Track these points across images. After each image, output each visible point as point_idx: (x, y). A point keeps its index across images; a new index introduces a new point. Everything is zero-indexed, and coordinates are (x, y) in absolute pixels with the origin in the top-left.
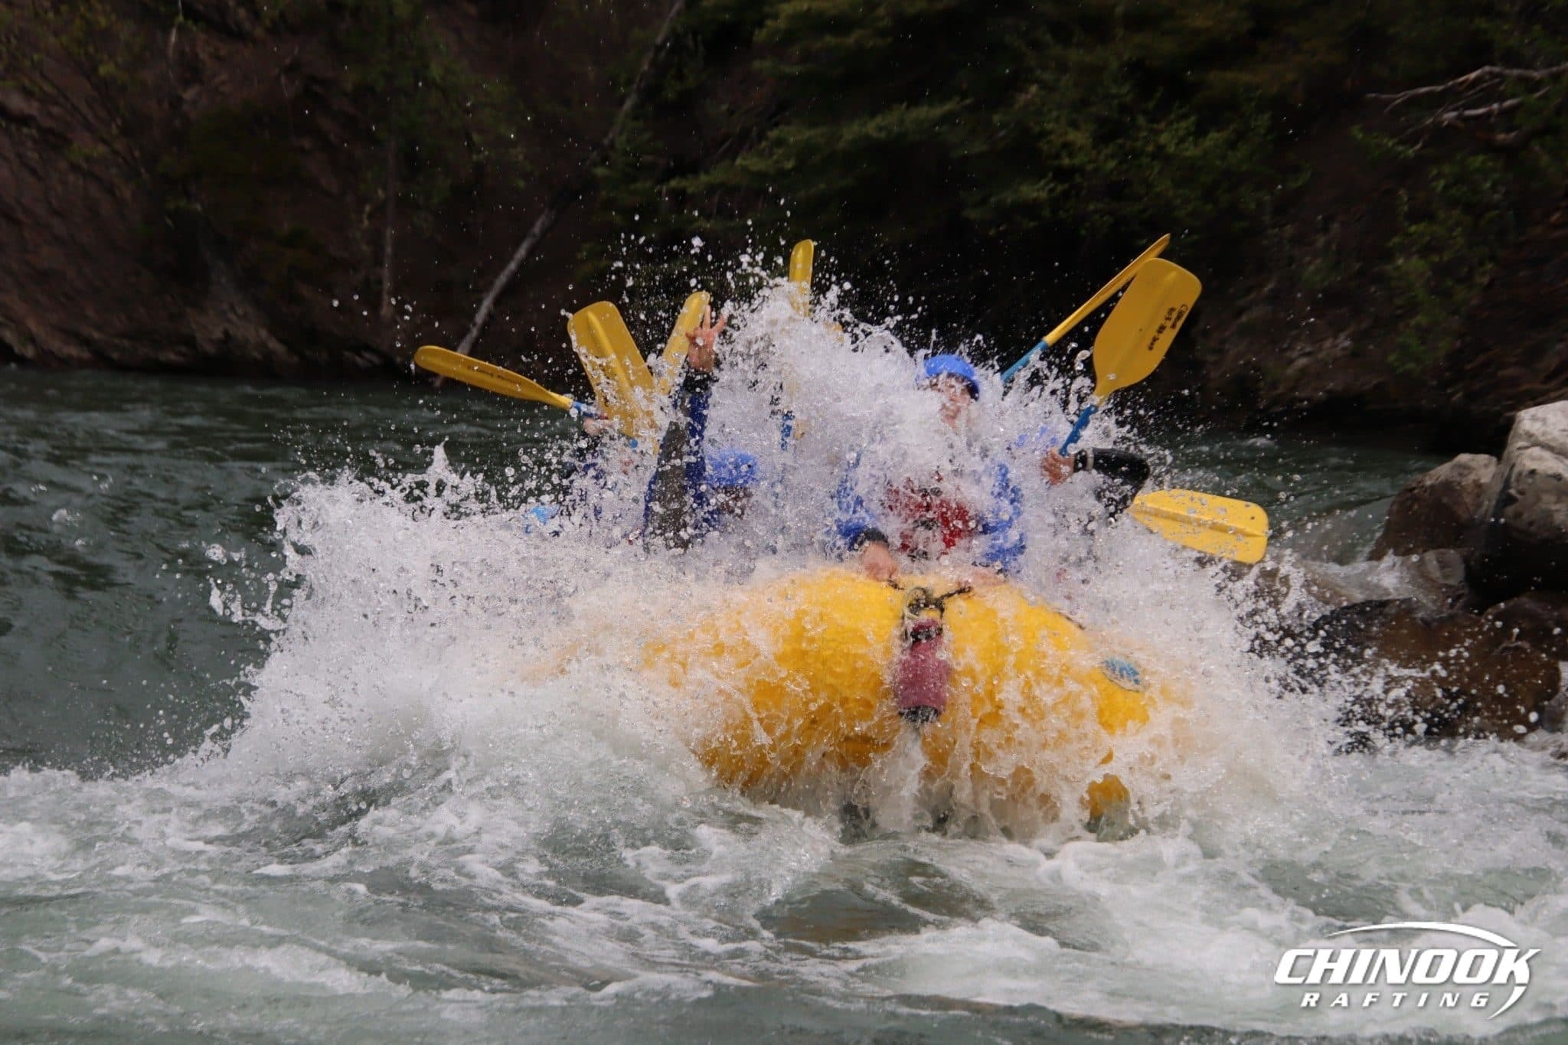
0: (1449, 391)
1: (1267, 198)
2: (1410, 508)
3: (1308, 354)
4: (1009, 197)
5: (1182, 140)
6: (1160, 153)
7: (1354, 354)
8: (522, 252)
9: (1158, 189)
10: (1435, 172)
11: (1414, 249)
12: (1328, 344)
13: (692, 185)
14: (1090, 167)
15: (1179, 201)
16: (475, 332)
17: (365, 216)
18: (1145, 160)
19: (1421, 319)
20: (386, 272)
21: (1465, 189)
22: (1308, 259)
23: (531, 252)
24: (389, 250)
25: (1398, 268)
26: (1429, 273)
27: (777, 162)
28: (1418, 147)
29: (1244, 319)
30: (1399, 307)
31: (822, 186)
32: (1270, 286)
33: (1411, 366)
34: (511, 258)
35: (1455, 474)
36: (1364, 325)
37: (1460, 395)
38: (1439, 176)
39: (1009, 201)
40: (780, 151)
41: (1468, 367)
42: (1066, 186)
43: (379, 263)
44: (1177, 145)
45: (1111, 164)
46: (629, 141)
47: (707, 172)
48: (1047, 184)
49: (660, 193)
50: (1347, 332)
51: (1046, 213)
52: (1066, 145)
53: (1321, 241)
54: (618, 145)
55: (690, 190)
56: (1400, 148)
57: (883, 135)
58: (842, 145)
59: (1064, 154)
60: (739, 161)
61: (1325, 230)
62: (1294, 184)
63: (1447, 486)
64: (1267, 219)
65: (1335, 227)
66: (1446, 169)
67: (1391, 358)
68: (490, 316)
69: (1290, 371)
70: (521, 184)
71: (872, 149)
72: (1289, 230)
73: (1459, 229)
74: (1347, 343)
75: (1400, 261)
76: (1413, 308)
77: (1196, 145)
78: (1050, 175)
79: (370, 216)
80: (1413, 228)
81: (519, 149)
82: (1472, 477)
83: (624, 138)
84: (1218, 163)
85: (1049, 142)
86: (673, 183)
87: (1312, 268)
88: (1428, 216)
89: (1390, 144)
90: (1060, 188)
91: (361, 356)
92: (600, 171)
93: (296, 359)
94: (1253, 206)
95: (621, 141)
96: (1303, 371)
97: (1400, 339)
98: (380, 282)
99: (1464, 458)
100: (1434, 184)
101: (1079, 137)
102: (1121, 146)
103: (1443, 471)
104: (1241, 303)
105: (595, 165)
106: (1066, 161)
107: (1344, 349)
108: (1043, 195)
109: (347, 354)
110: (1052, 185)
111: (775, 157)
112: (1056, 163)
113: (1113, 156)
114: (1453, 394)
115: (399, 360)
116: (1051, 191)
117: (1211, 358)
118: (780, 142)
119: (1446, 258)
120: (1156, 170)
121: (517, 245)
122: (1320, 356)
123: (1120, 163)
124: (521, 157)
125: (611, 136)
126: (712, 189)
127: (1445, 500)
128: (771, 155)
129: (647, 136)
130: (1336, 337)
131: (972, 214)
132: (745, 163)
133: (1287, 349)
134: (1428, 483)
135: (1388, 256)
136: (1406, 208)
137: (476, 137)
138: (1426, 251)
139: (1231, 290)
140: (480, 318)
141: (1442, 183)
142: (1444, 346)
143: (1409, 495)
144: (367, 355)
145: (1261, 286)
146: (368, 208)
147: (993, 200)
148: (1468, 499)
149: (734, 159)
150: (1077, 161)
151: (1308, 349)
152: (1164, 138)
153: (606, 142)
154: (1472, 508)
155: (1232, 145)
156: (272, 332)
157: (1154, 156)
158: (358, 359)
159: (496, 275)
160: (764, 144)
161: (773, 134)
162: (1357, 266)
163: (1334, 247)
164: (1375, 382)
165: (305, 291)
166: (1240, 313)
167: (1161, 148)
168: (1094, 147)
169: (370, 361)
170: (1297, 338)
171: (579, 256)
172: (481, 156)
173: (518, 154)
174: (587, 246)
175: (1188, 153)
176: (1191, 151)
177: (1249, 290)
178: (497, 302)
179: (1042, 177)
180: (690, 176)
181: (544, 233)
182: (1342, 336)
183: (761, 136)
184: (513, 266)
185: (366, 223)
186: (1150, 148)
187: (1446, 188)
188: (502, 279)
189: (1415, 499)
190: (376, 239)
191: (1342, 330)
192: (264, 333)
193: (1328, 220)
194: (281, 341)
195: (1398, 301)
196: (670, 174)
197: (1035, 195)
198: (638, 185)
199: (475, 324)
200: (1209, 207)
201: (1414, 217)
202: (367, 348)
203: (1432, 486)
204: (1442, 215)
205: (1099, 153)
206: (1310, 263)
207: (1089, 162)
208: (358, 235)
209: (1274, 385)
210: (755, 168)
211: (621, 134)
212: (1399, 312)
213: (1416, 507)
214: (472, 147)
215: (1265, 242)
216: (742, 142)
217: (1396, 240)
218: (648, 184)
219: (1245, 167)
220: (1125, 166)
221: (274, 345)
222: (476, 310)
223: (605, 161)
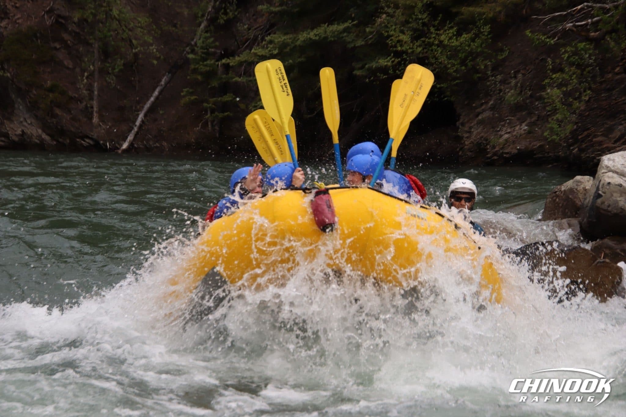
0: (572, 148)
1: (489, 63)
2: (555, 200)
3: (509, 133)
4: (374, 65)
5: (451, 38)
6: (441, 44)
7: (529, 132)
8: (156, 93)
9: (440, 61)
10: (563, 50)
11: (555, 85)
12: (517, 128)
13: (232, 61)
14: (410, 51)
15: (450, 66)
16: (136, 129)
17: (84, 78)
18: (434, 47)
19: (559, 116)
20: (95, 103)
21: (577, 58)
22: (507, 90)
23: (160, 93)
24: (96, 93)
25: (548, 94)
26: (562, 96)
27: (270, 51)
28: (556, 39)
29: (480, 117)
30: (549, 111)
31: (291, 61)
32: (491, 103)
33: (555, 137)
34: (152, 96)
35: (575, 185)
36: (533, 120)
37: (576, 150)
38: (566, 52)
39: (374, 66)
40: (271, 46)
41: (580, 137)
42: (399, 59)
43: (91, 99)
44: (448, 40)
45: (420, 49)
46: (203, 42)
47: (239, 56)
48: (391, 59)
49: (218, 65)
50: (525, 123)
51: (391, 72)
52: (399, 41)
53: (513, 82)
54: (198, 45)
55: (231, 64)
56: (548, 40)
57: (317, 38)
58: (298, 43)
59: (398, 45)
60: (253, 51)
61: (515, 77)
62: (500, 58)
63: (571, 190)
64: (489, 73)
65: (520, 75)
66: (568, 49)
67: (545, 134)
68: (143, 121)
69: (501, 140)
70: (155, 62)
71: (312, 44)
72: (499, 77)
73: (575, 76)
74: (526, 128)
75: (549, 91)
76: (555, 111)
77: (457, 41)
78: (392, 54)
79: (87, 78)
80: (554, 76)
81: (154, 47)
82: (582, 186)
83: (201, 41)
84: (467, 48)
85: (391, 40)
86: (224, 61)
87: (509, 94)
88: (562, 70)
89: (543, 38)
90: (397, 60)
91: (85, 141)
92: (191, 56)
93: (55, 143)
94: (483, 67)
95: (200, 43)
96: (507, 140)
97: (550, 126)
98: (92, 107)
99: (578, 178)
100: (563, 56)
101: (405, 38)
102: (424, 42)
103: (570, 184)
104: (479, 110)
105: (188, 53)
106: (399, 48)
107: (525, 130)
108: (389, 64)
109: (78, 140)
110: (393, 59)
111: (269, 49)
112: (395, 49)
113: (420, 46)
114: (573, 150)
115: (101, 142)
116: (393, 62)
117: (466, 135)
118: (271, 42)
119: (569, 89)
120: (439, 52)
121: (154, 90)
122: (515, 133)
123: (423, 49)
124: (155, 50)
125: (195, 40)
126: (241, 64)
127: (570, 196)
128: (267, 48)
129: (212, 39)
130: (521, 125)
131: (358, 73)
132: (255, 51)
133: (499, 131)
134: (563, 189)
135: (543, 88)
136: (551, 67)
137: (134, 42)
138: (560, 86)
139: (474, 105)
140: (138, 123)
141: (567, 55)
142: (569, 128)
143: (554, 194)
144: (87, 140)
145: (487, 103)
146: (86, 74)
147: (367, 66)
148: (581, 196)
149: (251, 51)
150: (404, 48)
151: (509, 130)
152: (442, 37)
153: (193, 43)
154: (582, 200)
155: (473, 40)
156: (44, 131)
157: (438, 46)
158: (83, 142)
159: (145, 104)
160: (264, 43)
161: (268, 38)
162: (529, 93)
163: (519, 85)
164: (538, 145)
165: (58, 111)
166: (477, 116)
167: (441, 42)
168: (412, 42)
169: (89, 143)
170: (504, 126)
171: (182, 94)
172: (137, 50)
173: (153, 49)
174: (186, 90)
175: (453, 44)
176: (455, 43)
177: (482, 104)
178: (145, 115)
179: (389, 55)
180: (231, 58)
181: (167, 83)
182: (524, 125)
183: (263, 39)
184: (152, 99)
185: (85, 81)
186: (436, 42)
187: (569, 57)
188: (147, 105)
189: (557, 196)
190: (90, 89)
191: (523, 122)
192: (40, 131)
193: (516, 72)
194: (48, 134)
195: (548, 108)
196: (222, 57)
197: (386, 63)
198: (208, 62)
199: (136, 126)
200: (463, 68)
201: (554, 71)
202: (88, 137)
203: (565, 191)
204: (567, 69)
205: (414, 44)
206: (508, 92)
207: (410, 48)
208: (82, 86)
209: (494, 147)
210: (260, 54)
211: (200, 39)
212: (548, 113)
213: (557, 200)
214: (132, 45)
215: (488, 83)
216: (254, 42)
217: (546, 81)
218: (212, 62)
219: (479, 50)
220: (425, 51)
221: (44, 136)
222: (136, 119)
223: (193, 51)
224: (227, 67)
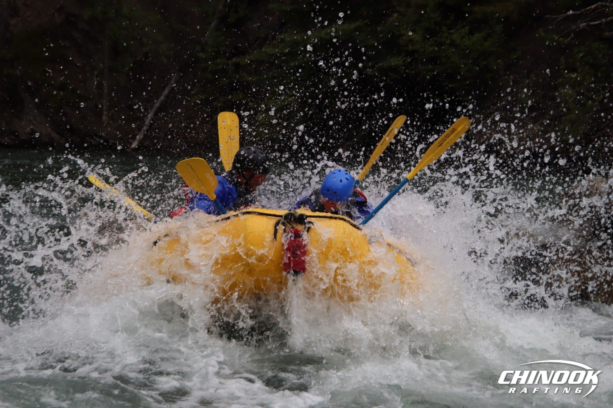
4: (385, 64)
5: (462, 38)
6: (453, 44)
8: (166, 92)
9: (452, 60)
10: (577, 50)
13: (243, 60)
14: (421, 50)
15: (462, 65)
16: (145, 128)
17: (94, 76)
18: (445, 47)
20: (104, 102)
21: (591, 57)
22: (520, 90)
23: (170, 92)
25: (560, 94)
26: (575, 96)
27: (281, 49)
28: (569, 39)
32: (503, 102)
34: (161, 94)
38: (579, 52)
39: (385, 66)
40: (282, 45)
41: (593, 138)
42: (411, 59)
43: (101, 97)
44: (461, 40)
46: (214, 41)
47: (250, 54)
48: (403, 58)
49: (229, 64)
51: (402, 71)
52: (410, 41)
53: (525, 82)
55: (241, 63)
56: (561, 39)
57: (328, 37)
59: (410, 44)
60: (263, 49)
61: (527, 77)
62: (513, 57)
64: (502, 72)
65: (532, 75)
66: (582, 49)
68: (152, 120)
70: (165, 61)
72: (511, 77)
73: (588, 76)
75: (562, 91)
77: (469, 40)
78: (404, 54)
79: (97, 76)
80: (567, 76)
81: (164, 45)
83: (211, 40)
84: (479, 47)
85: (403, 39)
86: (234, 60)
88: (574, 70)
89: (556, 38)
90: (408, 60)
91: (94, 139)
92: (202, 55)
95: (210, 42)
98: (102, 106)
100: (577, 55)
101: (417, 37)
102: (435, 41)
105: (199, 52)
106: (411, 48)
108: (401, 63)
109: (87, 138)
111: (280, 47)
112: (406, 48)
113: (432, 45)
115: (111, 141)
116: (404, 61)
118: (282, 41)
121: (164, 89)
124: (165, 49)
125: (205, 39)
126: (251, 63)
128: (278, 46)
129: (222, 38)
130: (534, 125)
132: (266, 50)
135: (556, 88)
136: (564, 66)
139: (486, 105)
140: (147, 122)
141: (580, 55)
144: (97, 139)
146: (96, 73)
147: (378, 65)
149: (261, 49)
150: (415, 48)
152: (454, 37)
153: (203, 41)
155: (485, 39)
156: (53, 129)
157: (450, 45)
158: (92, 140)
159: (155, 102)
160: (275, 42)
161: (279, 37)
162: (541, 93)
163: (531, 85)
165: (67, 110)
167: (453, 41)
168: (423, 41)
169: (98, 142)
171: (192, 92)
172: (147, 49)
173: (164, 47)
175: (465, 43)
176: (467, 42)
178: (155, 114)
180: (241, 57)
181: (177, 82)
183: (274, 38)
184: (162, 98)
185: (95, 79)
186: (448, 42)
187: (583, 57)
188: (157, 104)
190: (100, 87)
191: (536, 122)
192: (49, 129)
193: (529, 72)
194: (57, 133)
196: (232, 56)
197: (397, 63)
198: (218, 61)
199: (145, 124)
202: (97, 136)
204: (580, 70)
205: (425, 44)
206: (521, 92)
207: (421, 48)
210: (270, 53)
211: (210, 38)
212: (562, 113)
214: (142, 44)
215: (501, 83)
216: (265, 41)
217: (560, 81)
218: (223, 60)
219: (491, 49)
221: (54, 135)
223: (203, 50)
224: (237, 66)
